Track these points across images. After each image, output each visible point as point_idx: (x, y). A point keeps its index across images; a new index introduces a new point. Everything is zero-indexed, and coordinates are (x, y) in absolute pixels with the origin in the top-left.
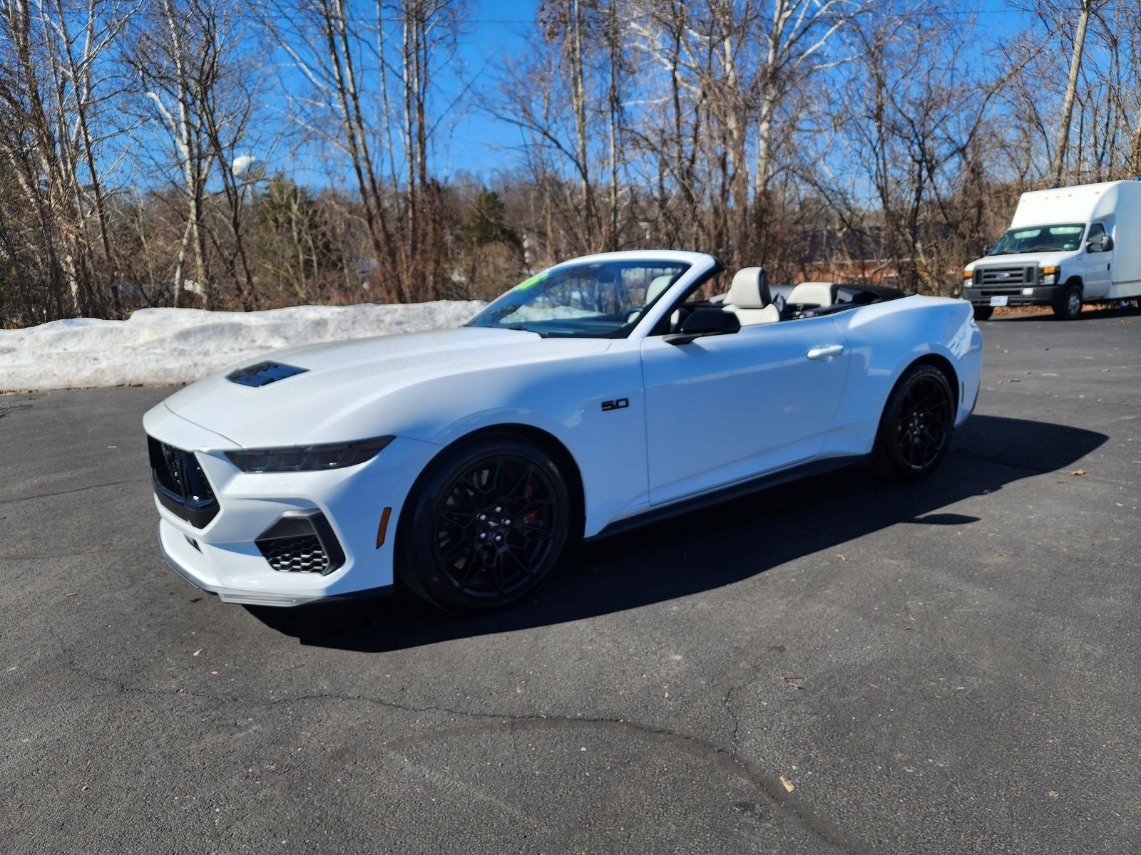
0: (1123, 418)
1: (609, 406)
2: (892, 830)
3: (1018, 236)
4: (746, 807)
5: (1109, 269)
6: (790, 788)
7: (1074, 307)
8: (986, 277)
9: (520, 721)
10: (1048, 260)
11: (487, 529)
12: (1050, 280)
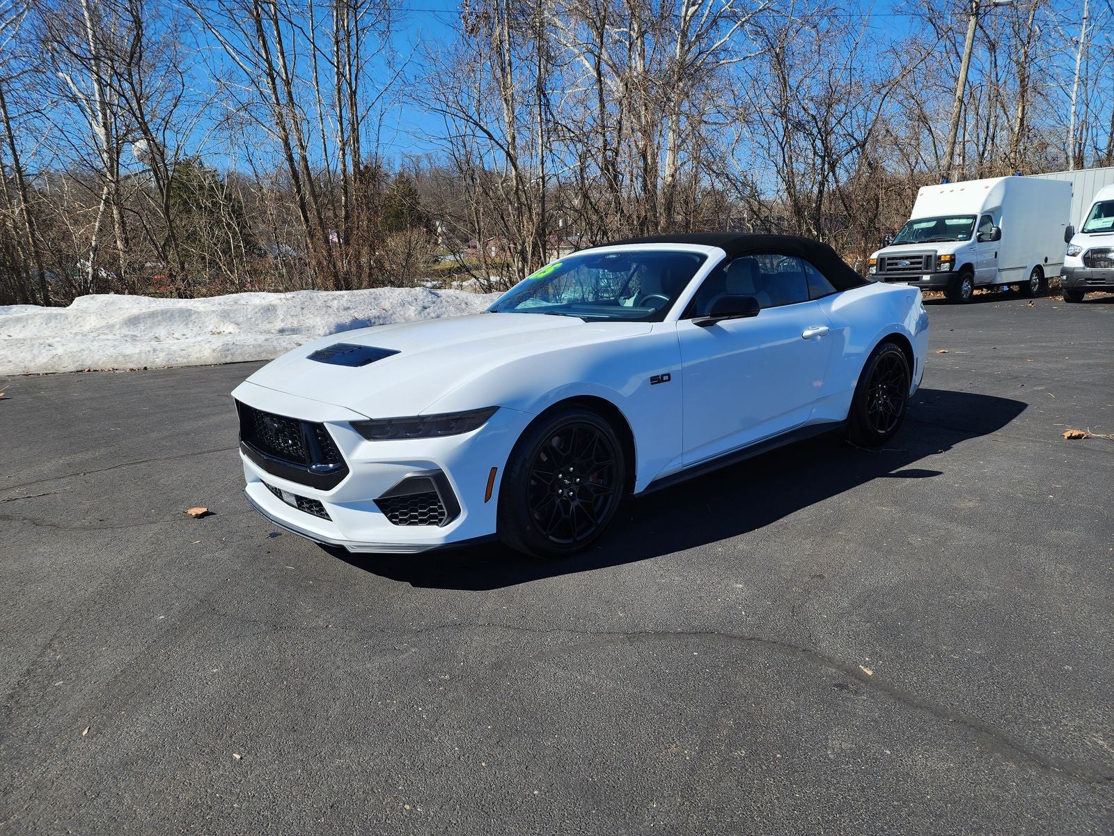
0: (1035, 388)
1: (656, 380)
2: (958, 697)
3: (916, 227)
4: (842, 687)
5: (996, 257)
6: (870, 673)
7: (967, 292)
8: (889, 264)
9: (634, 636)
10: (944, 249)
11: (563, 486)
12: (945, 267)
